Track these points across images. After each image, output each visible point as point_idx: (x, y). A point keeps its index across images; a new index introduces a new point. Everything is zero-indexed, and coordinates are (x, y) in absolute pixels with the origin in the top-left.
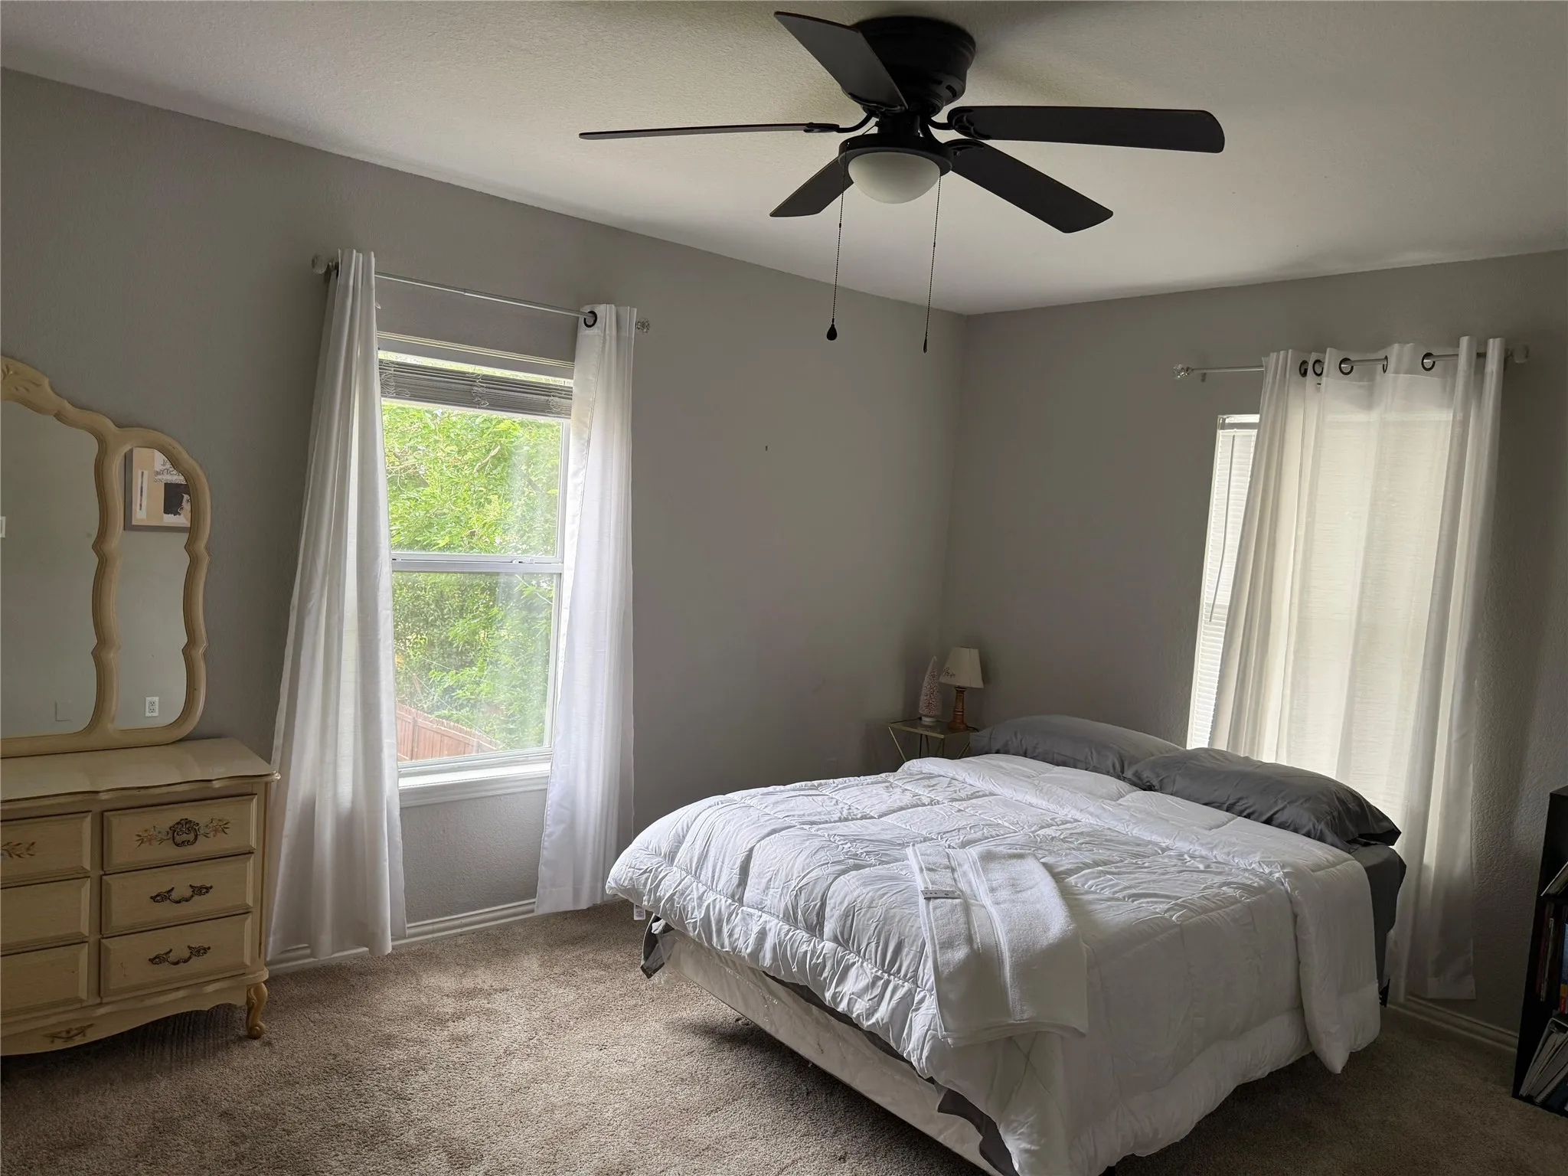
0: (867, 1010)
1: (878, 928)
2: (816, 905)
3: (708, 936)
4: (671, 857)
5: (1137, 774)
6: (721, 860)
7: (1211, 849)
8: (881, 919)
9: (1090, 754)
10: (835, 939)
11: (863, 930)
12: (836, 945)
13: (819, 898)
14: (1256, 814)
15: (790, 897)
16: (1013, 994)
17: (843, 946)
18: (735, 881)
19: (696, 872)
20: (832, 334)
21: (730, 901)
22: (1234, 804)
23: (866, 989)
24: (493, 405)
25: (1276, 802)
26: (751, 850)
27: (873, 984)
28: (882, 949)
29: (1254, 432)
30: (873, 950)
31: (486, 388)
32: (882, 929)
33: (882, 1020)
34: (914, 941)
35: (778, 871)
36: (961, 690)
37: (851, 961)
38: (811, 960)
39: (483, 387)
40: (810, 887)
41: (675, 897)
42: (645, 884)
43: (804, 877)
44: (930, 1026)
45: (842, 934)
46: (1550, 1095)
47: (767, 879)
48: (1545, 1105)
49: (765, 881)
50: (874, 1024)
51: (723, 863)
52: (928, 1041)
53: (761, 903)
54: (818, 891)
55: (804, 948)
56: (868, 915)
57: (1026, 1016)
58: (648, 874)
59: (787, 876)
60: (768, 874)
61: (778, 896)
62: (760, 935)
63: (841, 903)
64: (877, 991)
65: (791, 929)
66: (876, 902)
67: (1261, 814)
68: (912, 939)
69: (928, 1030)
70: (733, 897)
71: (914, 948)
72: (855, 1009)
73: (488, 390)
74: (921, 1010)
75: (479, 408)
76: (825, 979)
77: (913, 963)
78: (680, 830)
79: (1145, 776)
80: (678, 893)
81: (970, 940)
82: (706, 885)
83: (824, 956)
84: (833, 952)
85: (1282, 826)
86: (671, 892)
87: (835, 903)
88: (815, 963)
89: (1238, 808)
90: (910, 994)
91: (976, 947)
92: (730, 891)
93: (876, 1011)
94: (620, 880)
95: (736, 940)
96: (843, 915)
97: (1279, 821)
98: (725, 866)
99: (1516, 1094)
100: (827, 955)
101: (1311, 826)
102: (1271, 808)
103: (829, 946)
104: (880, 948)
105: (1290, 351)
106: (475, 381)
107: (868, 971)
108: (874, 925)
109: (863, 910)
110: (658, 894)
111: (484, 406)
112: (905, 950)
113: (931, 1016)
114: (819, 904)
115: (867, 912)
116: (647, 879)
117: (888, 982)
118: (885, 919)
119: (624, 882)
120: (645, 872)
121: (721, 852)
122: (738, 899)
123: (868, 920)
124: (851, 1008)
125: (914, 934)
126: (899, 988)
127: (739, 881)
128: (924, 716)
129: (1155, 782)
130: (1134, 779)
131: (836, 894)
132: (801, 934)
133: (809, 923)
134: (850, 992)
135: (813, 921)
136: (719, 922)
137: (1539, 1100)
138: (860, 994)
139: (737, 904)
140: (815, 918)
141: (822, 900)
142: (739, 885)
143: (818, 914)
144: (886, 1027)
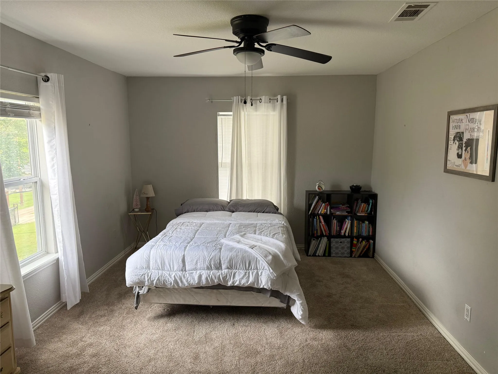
0: (246, 281)
1: (242, 261)
2: (218, 262)
3: (177, 284)
4: (148, 267)
5: (229, 209)
6: (171, 261)
7: (267, 221)
8: (242, 257)
9: (213, 207)
10: (228, 268)
11: (237, 262)
12: (228, 270)
13: (218, 260)
14: (260, 211)
15: (208, 263)
16: (285, 262)
17: (231, 269)
18: (181, 265)
19: (162, 268)
21: (181, 272)
22: (255, 210)
23: (244, 277)
24: (15, 116)
25: (264, 207)
26: (184, 255)
27: (245, 274)
28: (245, 265)
29: (232, 117)
30: (242, 266)
32: (243, 260)
33: (252, 281)
34: (254, 260)
35: (199, 257)
36: (148, 198)
37: (235, 272)
38: (222, 276)
40: (214, 258)
41: (159, 278)
42: (144, 279)
43: (210, 256)
44: (268, 277)
45: (230, 266)
46: (313, 254)
47: (196, 261)
48: (313, 256)
49: (195, 262)
50: (250, 284)
51: (173, 262)
52: (269, 280)
53: (195, 268)
54: (217, 258)
55: (218, 274)
56: (237, 259)
57: (290, 265)
58: (144, 275)
59: (204, 257)
60: (195, 259)
61: (203, 264)
62: (199, 277)
63: (227, 258)
64: (247, 275)
65: (210, 271)
66: (238, 254)
67: (262, 211)
68: (253, 259)
69: (268, 278)
70: (182, 270)
71: (254, 261)
72: (242, 282)
74: (262, 275)
76: (228, 279)
77: (255, 265)
78: (146, 259)
79: (231, 209)
80: (160, 277)
81: (270, 254)
82: (168, 271)
83: (226, 274)
84: (228, 272)
85: (267, 213)
86: (157, 277)
87: (225, 259)
88: (223, 277)
89: (256, 211)
90: (257, 273)
91: (272, 255)
92: (180, 269)
93: (249, 280)
94: (134, 280)
95: (190, 282)
96: (229, 261)
97: (266, 212)
98: (175, 263)
99: (308, 256)
100: (227, 273)
101: (273, 211)
102: (263, 210)
103: (226, 271)
104: (244, 265)
105: (239, 96)
107: (242, 272)
108: (240, 260)
109: (235, 258)
110: (151, 280)
111: (12, 116)
112: (252, 263)
113: (267, 275)
114: (219, 261)
115: (236, 258)
116: (144, 277)
117: (249, 272)
118: (243, 258)
119: (136, 281)
120: (143, 275)
121: (170, 260)
122: (184, 270)
123: (238, 259)
124: (240, 283)
125: (253, 258)
126: (253, 272)
127: (183, 265)
128: (135, 208)
129: (234, 210)
130: (229, 210)
131: (224, 257)
132: (215, 271)
133: (217, 267)
134: (239, 279)
135: (218, 266)
136: (181, 279)
137: (311, 255)
138: (242, 278)
139: (184, 272)
140: (219, 265)
141: (219, 260)
142: (183, 266)
143: (219, 264)
144: (254, 283)
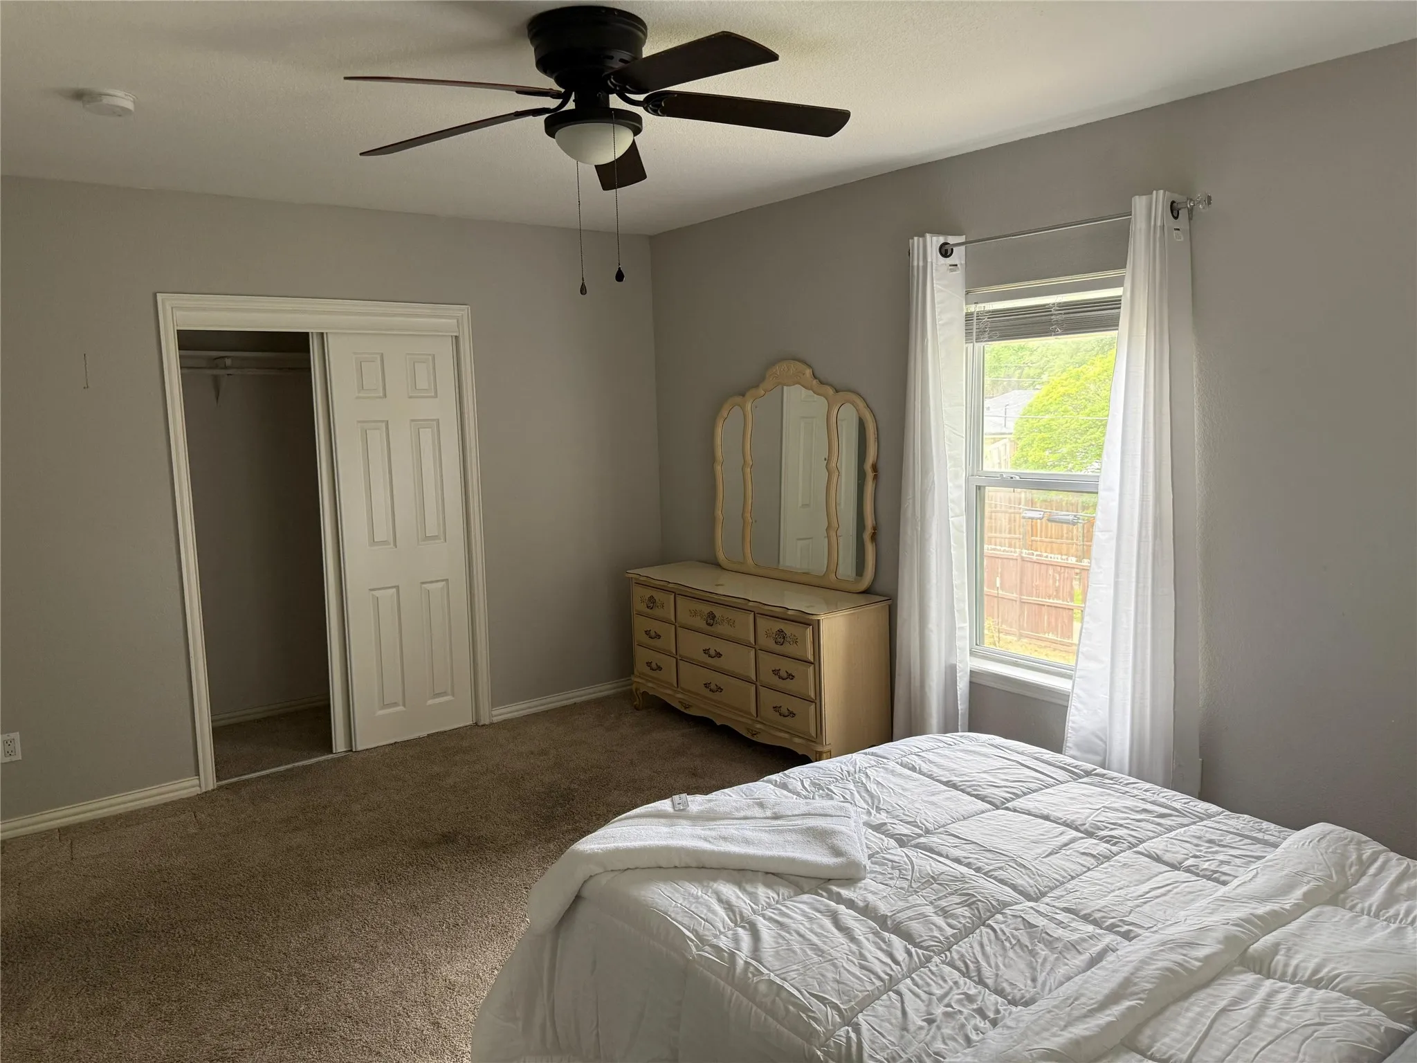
20: (620, 276)
31: (1065, 314)
39: (1061, 314)
73: (1068, 316)
75: (1054, 335)
106: (1051, 311)
